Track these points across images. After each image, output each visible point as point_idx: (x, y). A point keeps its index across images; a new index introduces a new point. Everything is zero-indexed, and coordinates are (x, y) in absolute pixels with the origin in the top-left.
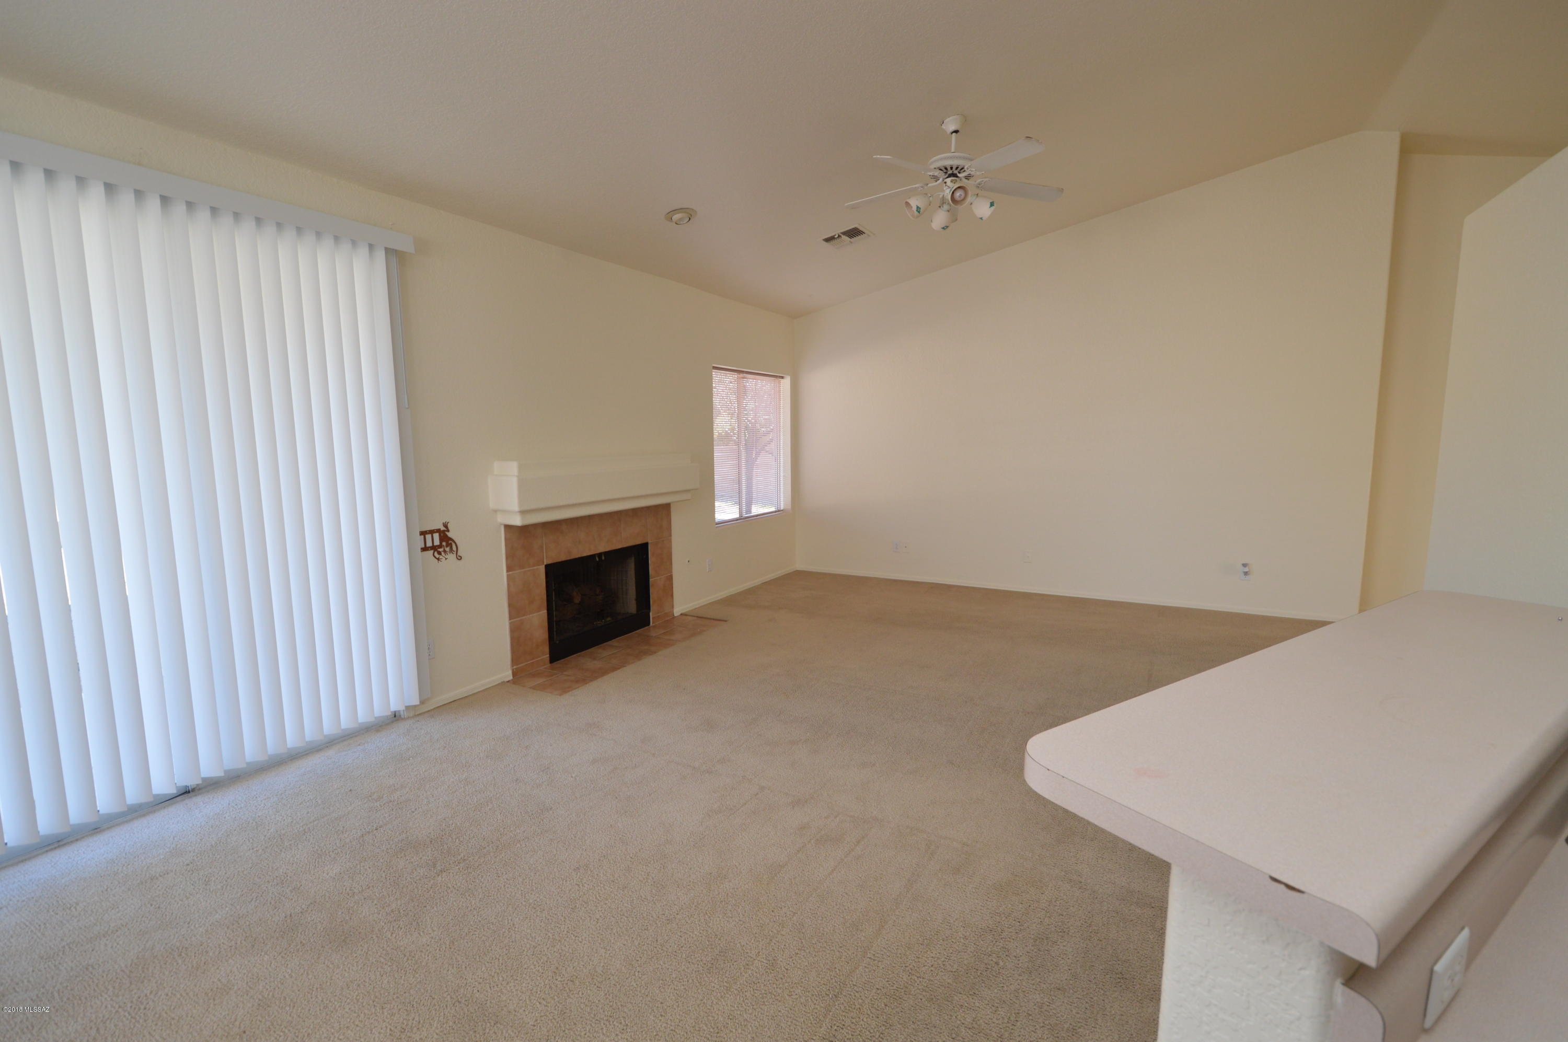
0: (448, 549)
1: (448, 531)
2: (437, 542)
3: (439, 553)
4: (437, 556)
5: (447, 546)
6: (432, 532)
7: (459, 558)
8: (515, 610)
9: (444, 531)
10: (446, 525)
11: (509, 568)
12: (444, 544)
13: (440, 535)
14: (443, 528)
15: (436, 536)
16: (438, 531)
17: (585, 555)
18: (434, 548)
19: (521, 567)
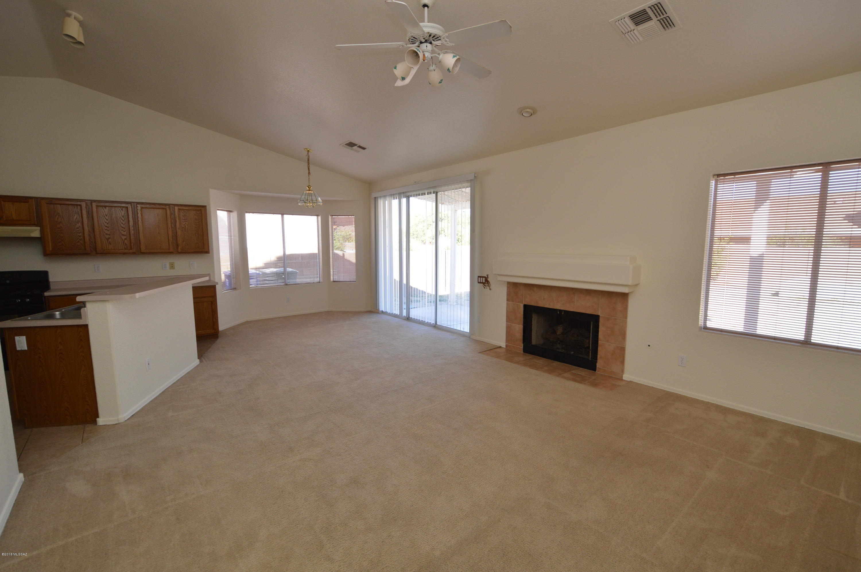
0: (487, 285)
1: (488, 278)
2: (484, 281)
3: (485, 285)
4: (484, 286)
5: (487, 284)
6: (483, 277)
7: (490, 289)
8: (509, 319)
9: (487, 278)
10: (487, 276)
11: (508, 300)
12: (486, 282)
13: (485, 279)
14: (486, 277)
15: (484, 279)
16: (485, 277)
17: (546, 306)
18: (483, 283)
19: (513, 301)
